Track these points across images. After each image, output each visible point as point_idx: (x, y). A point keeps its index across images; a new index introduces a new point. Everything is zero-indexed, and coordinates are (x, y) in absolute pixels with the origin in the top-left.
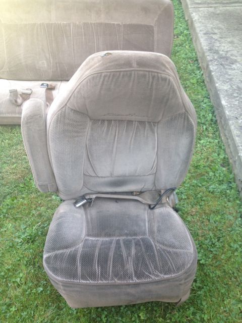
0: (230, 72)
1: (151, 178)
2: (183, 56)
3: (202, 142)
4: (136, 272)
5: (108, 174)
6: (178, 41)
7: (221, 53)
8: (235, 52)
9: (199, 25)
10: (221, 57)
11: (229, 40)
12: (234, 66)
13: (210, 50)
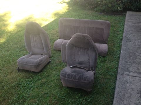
0: (128, 44)
1: (88, 63)
2: (118, 38)
3: (113, 62)
4: (78, 79)
5: (78, 60)
6: (118, 33)
7: (128, 38)
8: (133, 38)
9: (126, 29)
10: (128, 39)
11: (133, 34)
12: (130, 42)
13: (125, 37)
